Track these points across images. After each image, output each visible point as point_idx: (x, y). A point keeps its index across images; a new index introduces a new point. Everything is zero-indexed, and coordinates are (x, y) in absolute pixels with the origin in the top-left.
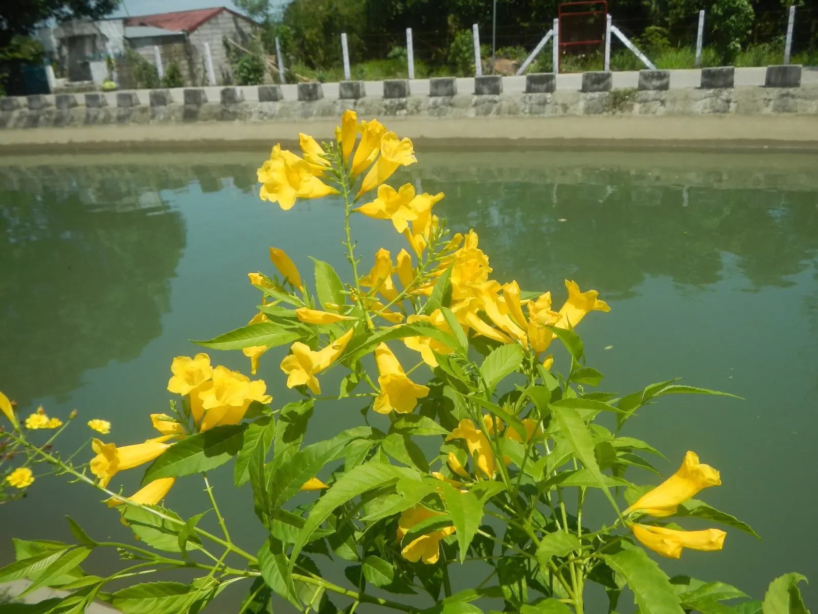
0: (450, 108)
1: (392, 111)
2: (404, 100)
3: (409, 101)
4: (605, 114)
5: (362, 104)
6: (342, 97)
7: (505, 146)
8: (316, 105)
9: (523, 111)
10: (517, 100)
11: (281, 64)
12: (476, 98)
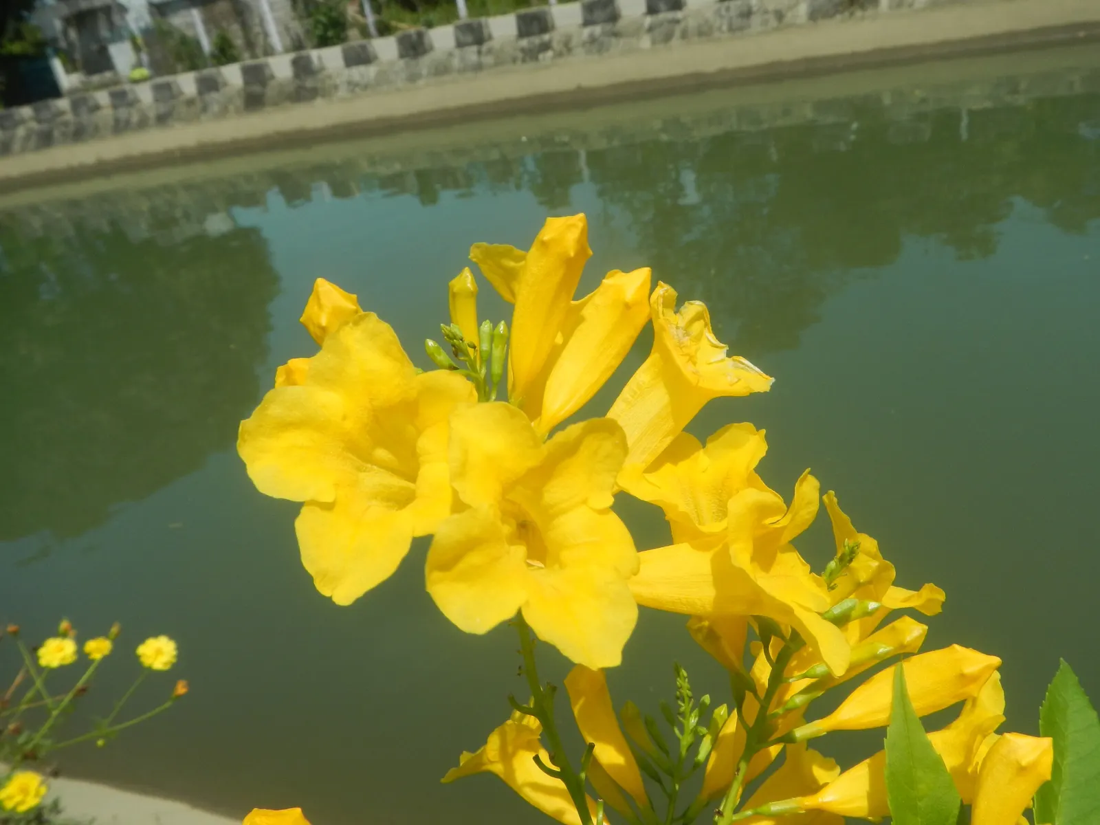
0: (614, 40)
1: (531, 55)
2: (546, 37)
3: (554, 37)
4: (839, 17)
5: (490, 51)
6: (460, 45)
7: (698, 84)
8: (425, 62)
9: (720, 29)
10: (709, 15)
11: (367, 8)
12: (648, 20)
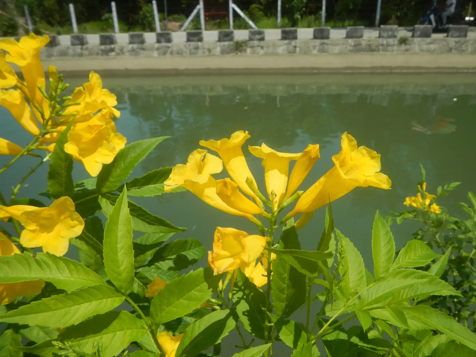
0: (142, 51)
1: (106, 53)
2: (113, 46)
3: (116, 47)
4: (232, 54)
5: (87, 49)
6: (73, 44)
7: (177, 73)
8: (56, 50)
9: (186, 53)
10: (182, 46)
11: (29, 22)
12: (157, 45)
